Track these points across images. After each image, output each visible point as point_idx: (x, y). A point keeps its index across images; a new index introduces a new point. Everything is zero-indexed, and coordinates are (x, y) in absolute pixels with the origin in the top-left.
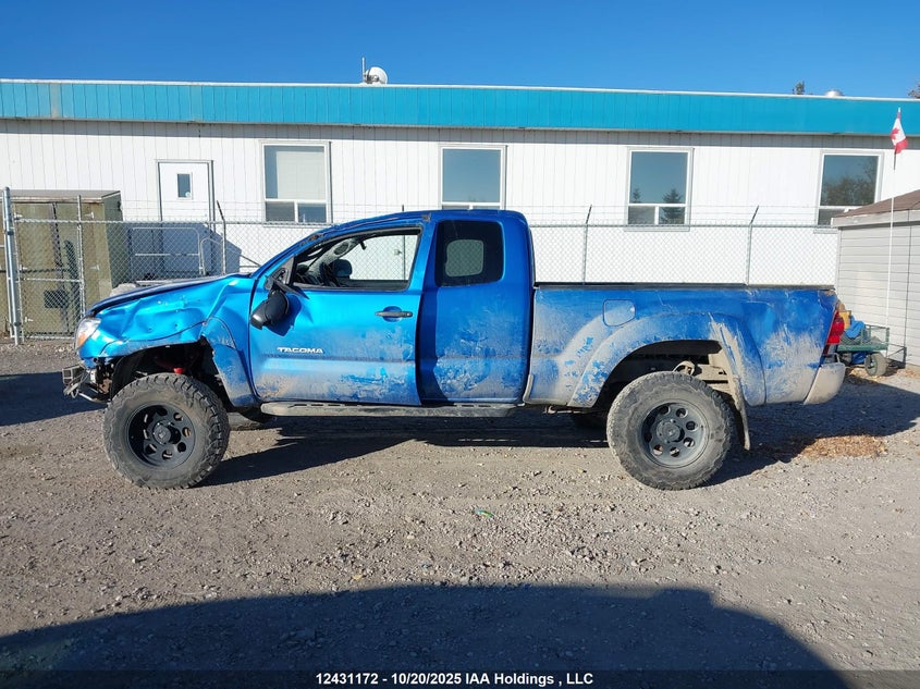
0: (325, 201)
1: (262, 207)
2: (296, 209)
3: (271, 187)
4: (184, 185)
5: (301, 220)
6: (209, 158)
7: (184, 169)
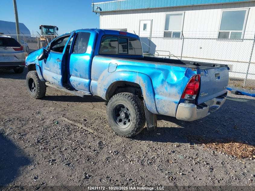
0: (181, 31)
1: (163, 33)
2: (172, 33)
3: (167, 27)
4: (145, 26)
5: (173, 37)
6: (151, 19)
7: (145, 22)
